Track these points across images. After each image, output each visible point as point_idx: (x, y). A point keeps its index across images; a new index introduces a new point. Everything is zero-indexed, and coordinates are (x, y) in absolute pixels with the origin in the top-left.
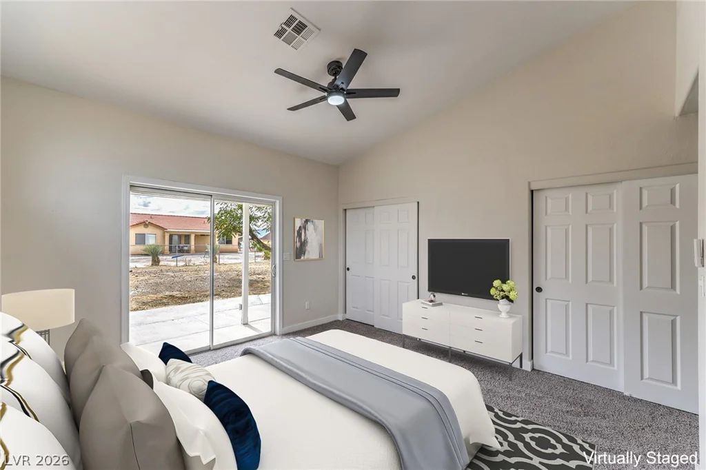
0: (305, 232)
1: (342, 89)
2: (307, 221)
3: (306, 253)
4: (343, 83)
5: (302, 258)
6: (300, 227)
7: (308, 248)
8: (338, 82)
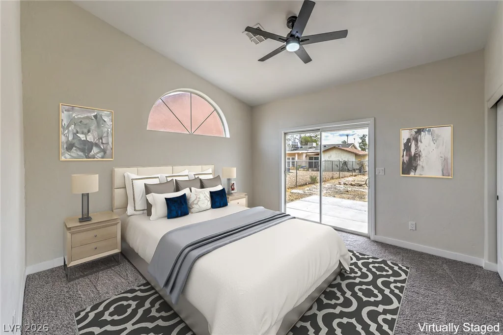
0: (416, 145)
1: (298, 37)
2: (419, 132)
3: (419, 168)
4: (297, 32)
5: (412, 174)
6: (409, 140)
7: (421, 162)
8: (294, 33)
